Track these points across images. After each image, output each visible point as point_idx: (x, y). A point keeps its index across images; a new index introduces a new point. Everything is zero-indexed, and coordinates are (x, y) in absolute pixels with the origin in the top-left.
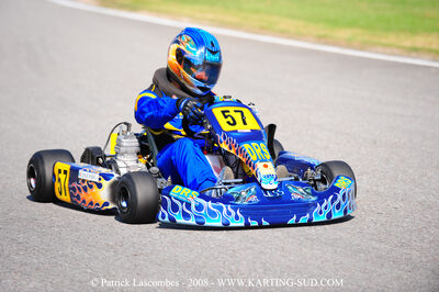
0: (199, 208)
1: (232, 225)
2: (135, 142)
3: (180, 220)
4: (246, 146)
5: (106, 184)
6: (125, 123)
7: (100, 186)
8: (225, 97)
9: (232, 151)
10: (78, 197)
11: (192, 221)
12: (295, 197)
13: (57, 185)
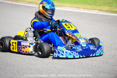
0: (66, 53)
1: (76, 57)
2: (32, 34)
3: (61, 56)
4: (75, 34)
5: (32, 46)
6: (29, 28)
7: (30, 47)
8: (63, 20)
9: (70, 36)
10: (21, 50)
11: (64, 57)
12: (91, 49)
13: (12, 47)
